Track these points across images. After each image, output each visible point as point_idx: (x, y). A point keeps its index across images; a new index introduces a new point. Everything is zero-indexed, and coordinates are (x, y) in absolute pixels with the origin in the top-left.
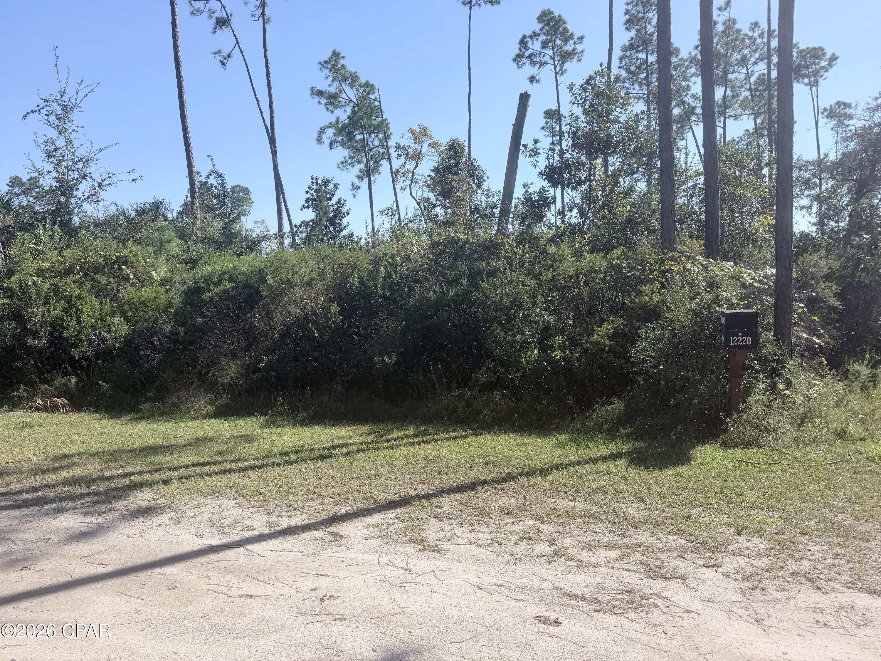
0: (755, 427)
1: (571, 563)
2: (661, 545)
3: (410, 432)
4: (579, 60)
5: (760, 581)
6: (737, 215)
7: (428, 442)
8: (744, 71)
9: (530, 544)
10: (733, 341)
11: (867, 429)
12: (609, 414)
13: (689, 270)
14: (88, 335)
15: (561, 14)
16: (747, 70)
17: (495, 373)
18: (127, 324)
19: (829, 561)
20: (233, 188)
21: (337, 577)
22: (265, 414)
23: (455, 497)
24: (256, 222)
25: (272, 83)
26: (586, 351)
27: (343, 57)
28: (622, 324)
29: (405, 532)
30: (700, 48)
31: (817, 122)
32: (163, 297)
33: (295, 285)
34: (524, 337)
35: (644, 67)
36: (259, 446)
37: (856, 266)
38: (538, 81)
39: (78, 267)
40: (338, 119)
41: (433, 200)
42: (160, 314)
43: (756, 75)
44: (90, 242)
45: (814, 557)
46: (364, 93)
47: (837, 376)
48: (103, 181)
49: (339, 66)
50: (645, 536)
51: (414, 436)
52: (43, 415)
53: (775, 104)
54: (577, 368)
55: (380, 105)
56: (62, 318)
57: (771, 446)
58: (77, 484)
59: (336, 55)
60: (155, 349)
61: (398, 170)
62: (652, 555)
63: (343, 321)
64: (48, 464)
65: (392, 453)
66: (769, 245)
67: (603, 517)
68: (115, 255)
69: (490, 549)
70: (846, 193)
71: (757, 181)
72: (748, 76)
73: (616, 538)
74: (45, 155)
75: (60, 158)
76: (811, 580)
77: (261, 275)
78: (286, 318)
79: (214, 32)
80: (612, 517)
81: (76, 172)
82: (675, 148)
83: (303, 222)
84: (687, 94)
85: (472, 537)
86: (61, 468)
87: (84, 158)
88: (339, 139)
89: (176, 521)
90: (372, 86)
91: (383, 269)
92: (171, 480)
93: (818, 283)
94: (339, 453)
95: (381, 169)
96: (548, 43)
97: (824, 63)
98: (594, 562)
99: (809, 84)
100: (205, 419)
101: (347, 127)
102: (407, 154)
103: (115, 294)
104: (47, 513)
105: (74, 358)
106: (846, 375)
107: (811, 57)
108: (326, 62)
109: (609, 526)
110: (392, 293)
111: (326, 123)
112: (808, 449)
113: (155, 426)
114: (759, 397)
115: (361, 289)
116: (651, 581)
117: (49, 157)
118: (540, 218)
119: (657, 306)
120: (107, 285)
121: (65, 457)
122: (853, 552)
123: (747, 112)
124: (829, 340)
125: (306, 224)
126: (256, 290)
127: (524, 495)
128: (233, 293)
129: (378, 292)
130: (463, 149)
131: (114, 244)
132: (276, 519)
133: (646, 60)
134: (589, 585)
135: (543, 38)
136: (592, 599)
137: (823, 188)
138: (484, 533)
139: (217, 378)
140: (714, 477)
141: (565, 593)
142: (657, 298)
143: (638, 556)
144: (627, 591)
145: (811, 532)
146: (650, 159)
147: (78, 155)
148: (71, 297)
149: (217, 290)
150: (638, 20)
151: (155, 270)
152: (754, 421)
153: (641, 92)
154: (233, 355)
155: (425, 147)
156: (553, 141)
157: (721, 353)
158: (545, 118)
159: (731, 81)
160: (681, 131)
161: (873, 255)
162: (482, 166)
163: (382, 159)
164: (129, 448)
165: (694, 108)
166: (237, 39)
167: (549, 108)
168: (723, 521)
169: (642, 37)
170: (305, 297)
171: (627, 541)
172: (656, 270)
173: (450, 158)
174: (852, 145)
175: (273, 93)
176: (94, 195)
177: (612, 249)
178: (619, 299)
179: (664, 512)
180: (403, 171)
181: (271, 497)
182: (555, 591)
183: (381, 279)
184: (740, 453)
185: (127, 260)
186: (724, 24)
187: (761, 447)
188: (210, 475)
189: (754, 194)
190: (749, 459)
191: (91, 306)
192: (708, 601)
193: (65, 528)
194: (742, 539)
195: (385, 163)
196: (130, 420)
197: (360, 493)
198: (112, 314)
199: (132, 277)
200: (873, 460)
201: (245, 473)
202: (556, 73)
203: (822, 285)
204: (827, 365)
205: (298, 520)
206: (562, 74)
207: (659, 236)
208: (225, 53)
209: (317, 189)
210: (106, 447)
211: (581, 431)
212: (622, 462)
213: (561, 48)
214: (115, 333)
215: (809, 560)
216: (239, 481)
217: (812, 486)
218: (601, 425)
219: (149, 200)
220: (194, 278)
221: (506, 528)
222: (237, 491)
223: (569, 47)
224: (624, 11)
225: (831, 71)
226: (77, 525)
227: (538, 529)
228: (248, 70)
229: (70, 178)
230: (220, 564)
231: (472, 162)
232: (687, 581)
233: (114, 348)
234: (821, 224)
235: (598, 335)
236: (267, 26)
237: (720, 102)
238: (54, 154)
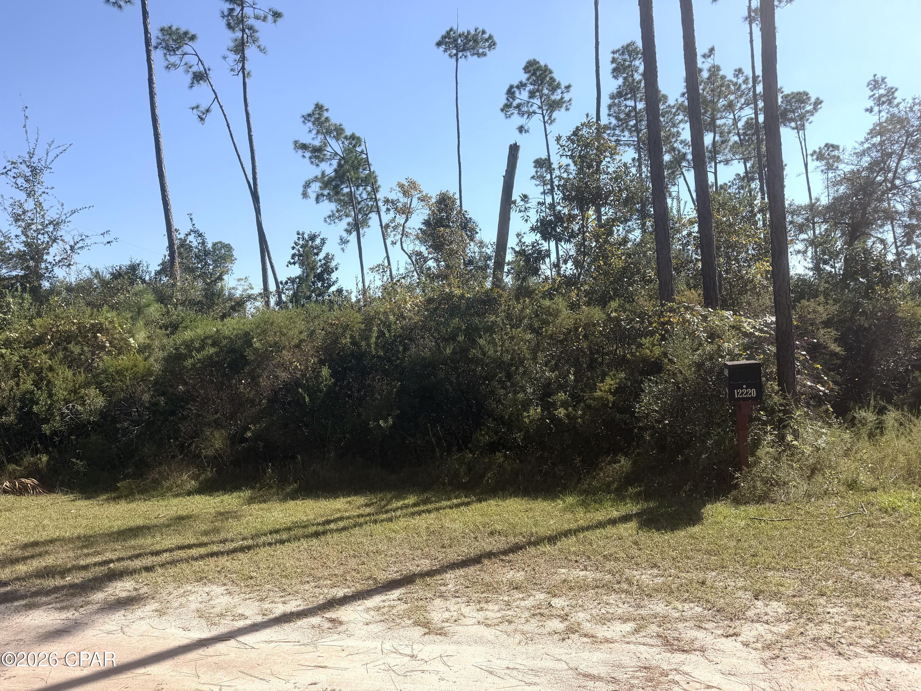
0: (765, 481)
1: (585, 640)
2: (677, 615)
3: (411, 500)
4: (567, 109)
5: (781, 649)
6: (733, 262)
7: (429, 511)
8: (731, 116)
9: (541, 621)
10: (738, 394)
11: (878, 478)
12: (617, 473)
13: (688, 321)
14: (60, 409)
15: (548, 64)
16: (734, 115)
17: (496, 433)
18: (103, 396)
19: (849, 624)
20: (214, 245)
21: (337, 669)
22: (253, 488)
23: (461, 572)
24: (239, 280)
25: (253, 138)
26: (589, 407)
27: (327, 110)
28: (625, 378)
29: (408, 614)
30: (686, 95)
31: (806, 165)
32: (141, 365)
33: (284, 348)
34: (525, 394)
35: (633, 114)
36: (247, 523)
37: (855, 311)
38: (527, 131)
39: (49, 337)
40: (323, 173)
41: (425, 253)
42: (138, 383)
43: (744, 120)
44: (62, 309)
45: (833, 620)
46: (351, 146)
47: (844, 423)
48: (75, 244)
49: (323, 119)
50: (660, 605)
51: (415, 505)
52: (11, 497)
53: (764, 149)
54: (581, 426)
55: (367, 157)
56: (32, 392)
57: (782, 501)
58: (50, 575)
59: (319, 107)
60: (132, 421)
61: (388, 224)
62: (669, 626)
63: (335, 384)
64: (18, 553)
65: (391, 525)
66: (768, 291)
67: (616, 586)
68: (89, 322)
69: (500, 629)
70: (840, 237)
71: (751, 228)
72: (735, 121)
73: (631, 609)
74: (12, 219)
75: (29, 221)
76: (832, 646)
77: (247, 338)
78: (274, 382)
79: (192, 87)
80: (625, 586)
81: (46, 236)
82: (667, 194)
83: (289, 279)
84: (677, 140)
85: (480, 616)
86: (32, 557)
87: (54, 221)
88: (326, 192)
89: (161, 613)
90: (359, 139)
91: (375, 328)
92: (153, 567)
93: (818, 329)
94: (335, 528)
95: (370, 222)
96: (535, 93)
97: (809, 108)
98: (609, 637)
99: (796, 128)
100: (189, 495)
101: (333, 180)
102: (396, 209)
103: (89, 363)
104: (17, 610)
105: (45, 434)
106: (852, 423)
107: (796, 101)
108: (309, 115)
109: (623, 596)
110: (386, 352)
111: (311, 176)
112: (820, 502)
113: (135, 506)
114: (768, 449)
115: (353, 350)
116: (669, 655)
117: (17, 220)
118: (536, 271)
119: (659, 359)
120: (81, 354)
121: (35, 544)
122: (873, 613)
123: (737, 157)
124: (834, 387)
125: (292, 280)
126: (242, 354)
127: (532, 566)
128: (217, 359)
129: (370, 351)
130: (454, 202)
131: (88, 311)
132: (269, 606)
133: (635, 108)
134: (605, 663)
135: (530, 87)
136: (609, 679)
137: (817, 232)
138: (493, 611)
139: (200, 450)
140: (727, 537)
141: (580, 674)
142: (657, 351)
143: (653, 629)
144: (645, 668)
145: (829, 593)
146: (643, 206)
147: (48, 218)
148: (42, 368)
149: (199, 356)
150: (625, 68)
151: (133, 336)
152: (764, 475)
153: (631, 139)
154: (217, 424)
155: (415, 200)
156: (544, 190)
157: (727, 405)
158: (535, 167)
159: (719, 127)
160: (673, 178)
161: (871, 299)
162: (474, 218)
163: (370, 212)
164: (106, 531)
165: (685, 155)
166: (215, 94)
167: (538, 157)
168: (740, 585)
169: (629, 85)
170: (294, 360)
171: (642, 612)
172: (656, 322)
173: (440, 210)
174: (842, 189)
175: (255, 148)
176: (66, 259)
177: (609, 301)
178: (620, 352)
179: (678, 577)
180: (393, 225)
181: (263, 581)
182: (570, 672)
183: (374, 339)
184: (752, 510)
185: (102, 327)
186: (709, 70)
187: (773, 502)
188: (196, 559)
189: (749, 241)
190: (762, 516)
191: (63, 378)
192: (729, 674)
193: (39, 627)
194: (759, 604)
195: (374, 216)
196: (107, 500)
197: (358, 573)
198: (87, 385)
199: (108, 345)
200: (886, 512)
201: (234, 555)
202: (544, 123)
203: (822, 331)
204: (833, 412)
205: (293, 606)
206: (551, 123)
207: (657, 286)
208: (203, 108)
209: (303, 245)
210: (80, 531)
211: (588, 492)
212: (633, 525)
213: (549, 97)
214: (90, 405)
215: (829, 623)
216: (228, 564)
217: (827, 543)
218: (609, 485)
219: (125, 262)
220: (175, 344)
221: (515, 604)
222: (226, 576)
223: (556, 96)
224: (611, 59)
225: (816, 114)
226: (51, 622)
227: (549, 603)
228: (228, 125)
229: (39, 242)
230: (210, 659)
231: (464, 214)
232: (706, 653)
233: (89, 421)
234: (817, 268)
235: (601, 390)
236: (247, 80)
237: (710, 147)
238: (23, 217)
